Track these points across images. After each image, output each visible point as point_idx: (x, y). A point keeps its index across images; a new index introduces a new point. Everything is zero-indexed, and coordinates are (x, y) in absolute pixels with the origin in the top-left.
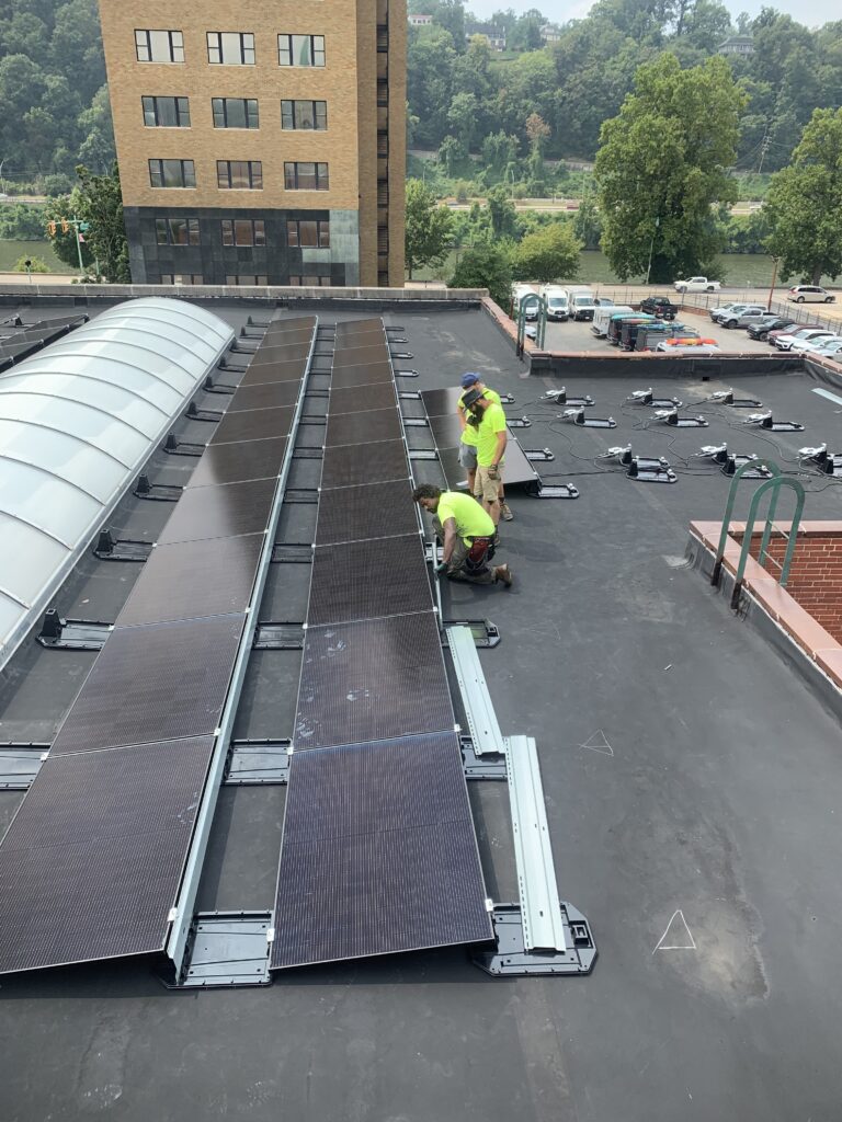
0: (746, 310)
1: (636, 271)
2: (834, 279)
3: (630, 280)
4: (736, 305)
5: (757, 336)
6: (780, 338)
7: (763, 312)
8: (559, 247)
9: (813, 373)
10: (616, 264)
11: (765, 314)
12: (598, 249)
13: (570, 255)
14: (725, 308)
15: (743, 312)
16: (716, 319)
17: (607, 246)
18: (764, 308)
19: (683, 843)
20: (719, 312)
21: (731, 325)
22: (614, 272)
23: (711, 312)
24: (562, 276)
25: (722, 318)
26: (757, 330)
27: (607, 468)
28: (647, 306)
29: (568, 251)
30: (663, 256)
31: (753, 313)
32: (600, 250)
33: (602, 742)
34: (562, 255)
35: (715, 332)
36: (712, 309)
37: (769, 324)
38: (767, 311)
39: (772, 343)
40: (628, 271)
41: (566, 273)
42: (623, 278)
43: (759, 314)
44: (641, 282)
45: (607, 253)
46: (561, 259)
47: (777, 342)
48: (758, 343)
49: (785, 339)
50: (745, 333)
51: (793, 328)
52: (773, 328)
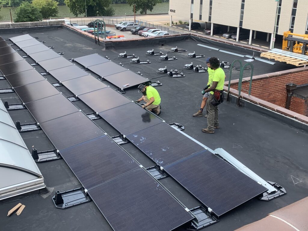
0: (128, 24)
1: (81, 12)
2: (151, 11)
3: (79, 15)
4: (124, 22)
5: (134, 33)
6: (143, 33)
7: (134, 24)
8: (49, 4)
9: (195, 40)
10: (72, 10)
11: (135, 25)
12: (64, 5)
13: (54, 7)
14: (120, 24)
15: (127, 25)
16: (118, 28)
17: (68, 3)
18: (134, 23)
19: (278, 162)
20: (118, 25)
21: (124, 30)
22: (72, 13)
23: (116, 26)
24: (52, 16)
25: (120, 28)
26: (134, 31)
27: (161, 75)
28: (90, 25)
29: (52, 6)
30: (91, 6)
31: (131, 25)
32: (65, 5)
33: (237, 146)
34: (51, 7)
35: (118, 33)
36: (116, 24)
37: (138, 28)
38: (135, 24)
39: (140, 35)
40: (78, 12)
41: (53, 15)
42: (76, 15)
43: (133, 25)
44: (83, 16)
45: (68, 6)
46: (50, 9)
47: (142, 34)
48: (135, 35)
49: (146, 33)
50: (130, 32)
51: (145, 29)
52: (139, 30)
